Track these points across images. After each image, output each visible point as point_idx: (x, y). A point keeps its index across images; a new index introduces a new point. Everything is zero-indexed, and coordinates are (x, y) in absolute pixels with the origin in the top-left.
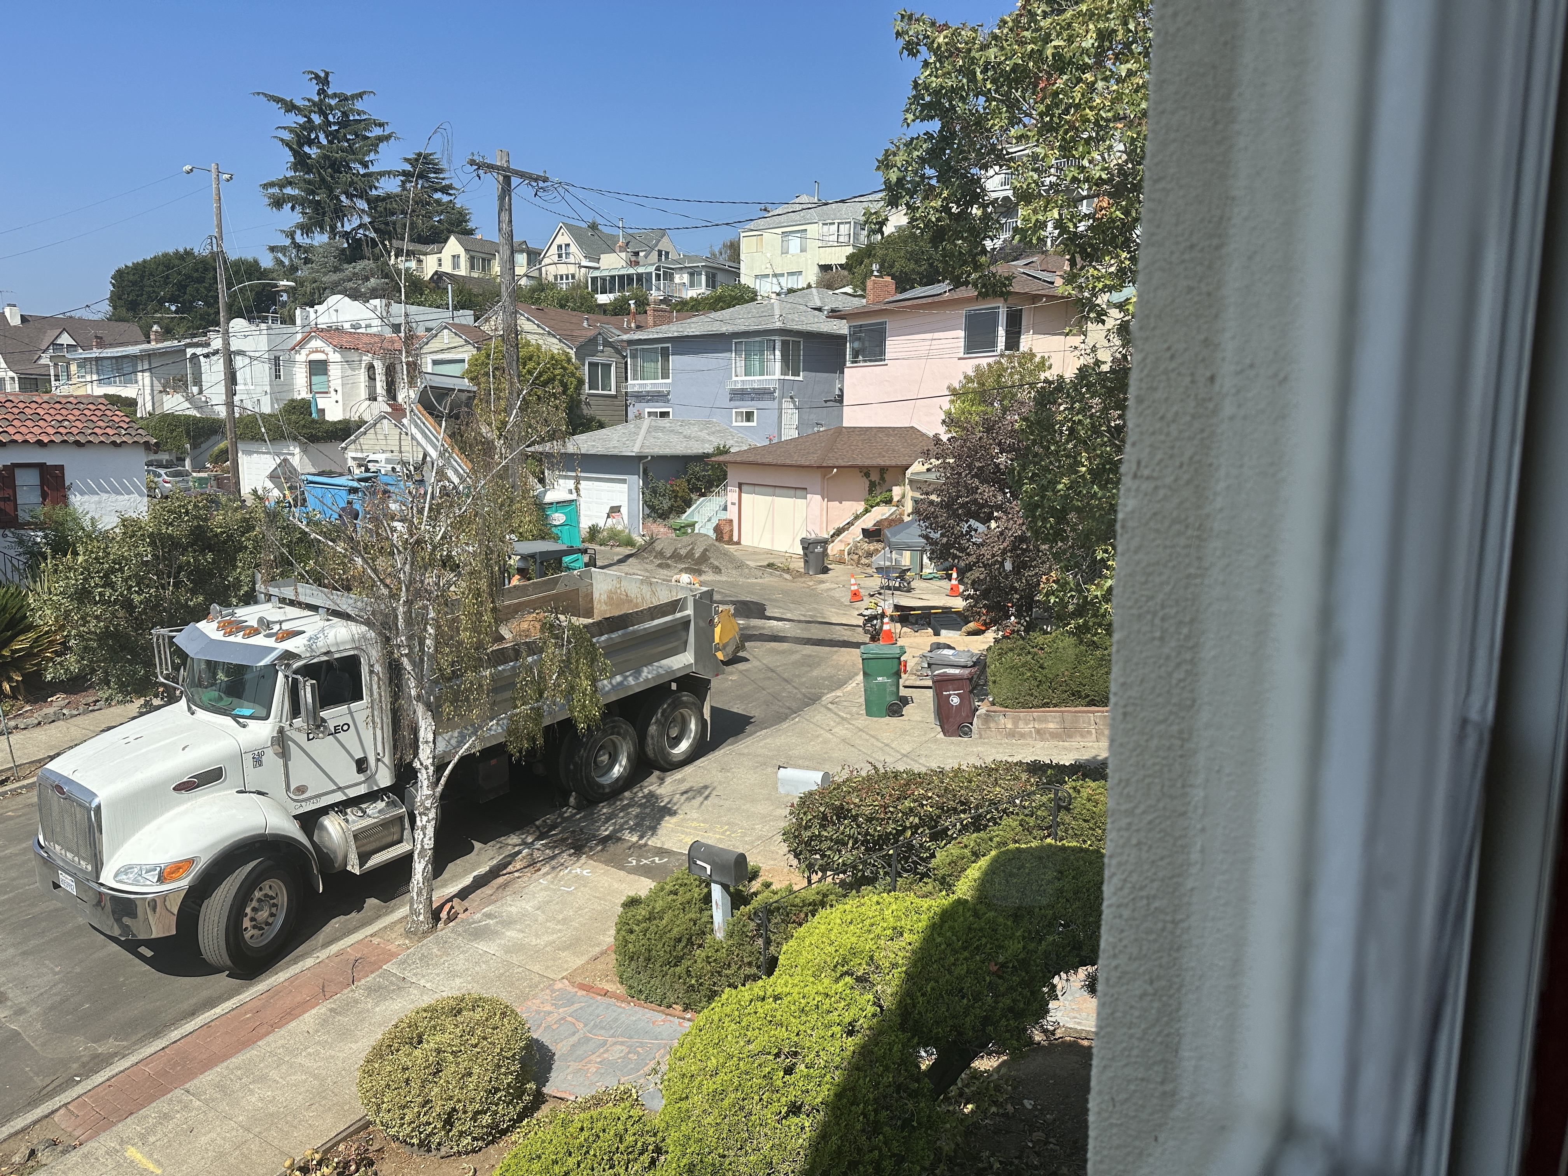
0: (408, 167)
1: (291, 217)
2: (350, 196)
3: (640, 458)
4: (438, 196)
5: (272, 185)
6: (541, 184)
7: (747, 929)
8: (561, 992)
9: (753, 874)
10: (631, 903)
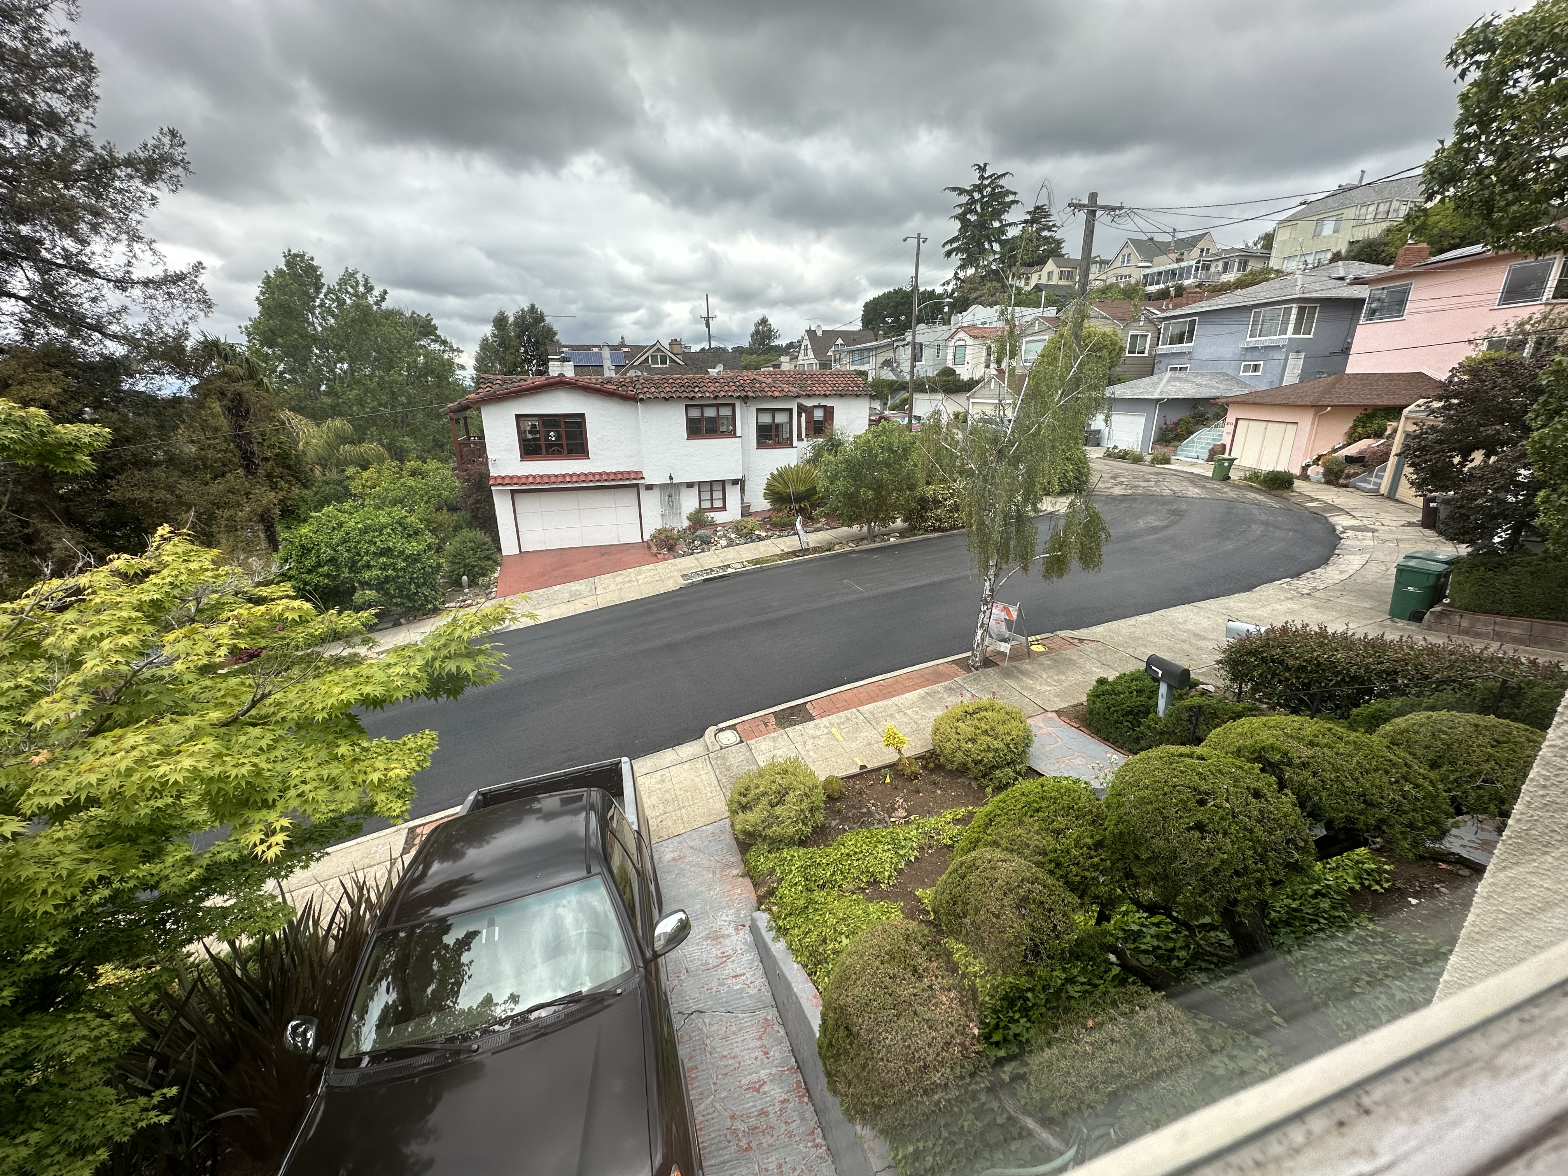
1: (956, 260)
2: (990, 242)
3: (1158, 400)
6: (1117, 212)
7: (1183, 716)
8: (1050, 718)
9: (1196, 684)
10: (1102, 682)
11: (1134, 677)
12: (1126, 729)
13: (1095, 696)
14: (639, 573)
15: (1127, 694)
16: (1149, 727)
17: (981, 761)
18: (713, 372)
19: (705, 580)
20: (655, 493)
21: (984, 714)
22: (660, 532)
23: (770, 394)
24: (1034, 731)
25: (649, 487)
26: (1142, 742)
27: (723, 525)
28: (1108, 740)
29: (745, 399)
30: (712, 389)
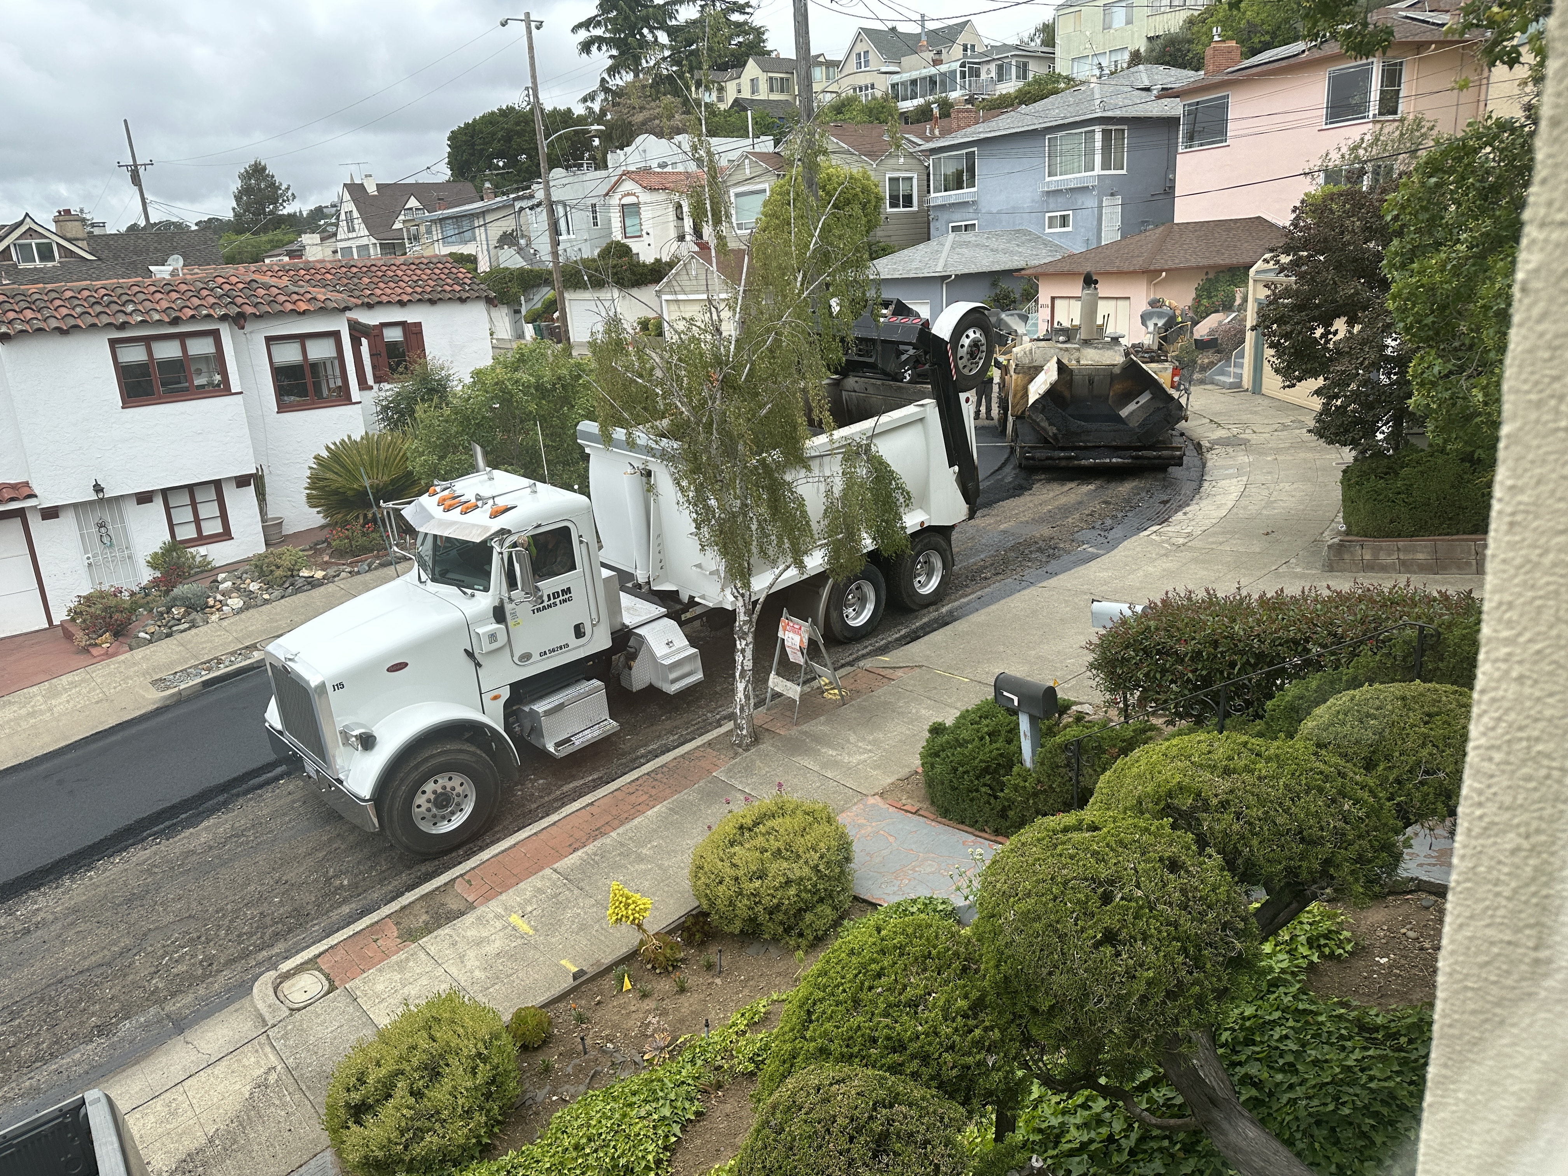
2: (652, 30)
3: (943, 278)
4: (735, 16)
5: (580, 27)
7: (1057, 760)
8: (873, 806)
9: (1064, 708)
10: (937, 730)
11: (982, 713)
12: (986, 798)
13: (931, 754)
14: (54, 693)
15: (977, 742)
16: (1016, 788)
17: (778, 906)
18: (161, 272)
19: (206, 684)
20: (68, 521)
21: (770, 823)
22: (88, 600)
23: (289, 307)
24: (852, 833)
25: (50, 513)
26: (1011, 813)
27: (230, 568)
28: (963, 823)
29: (239, 320)
30: (165, 304)
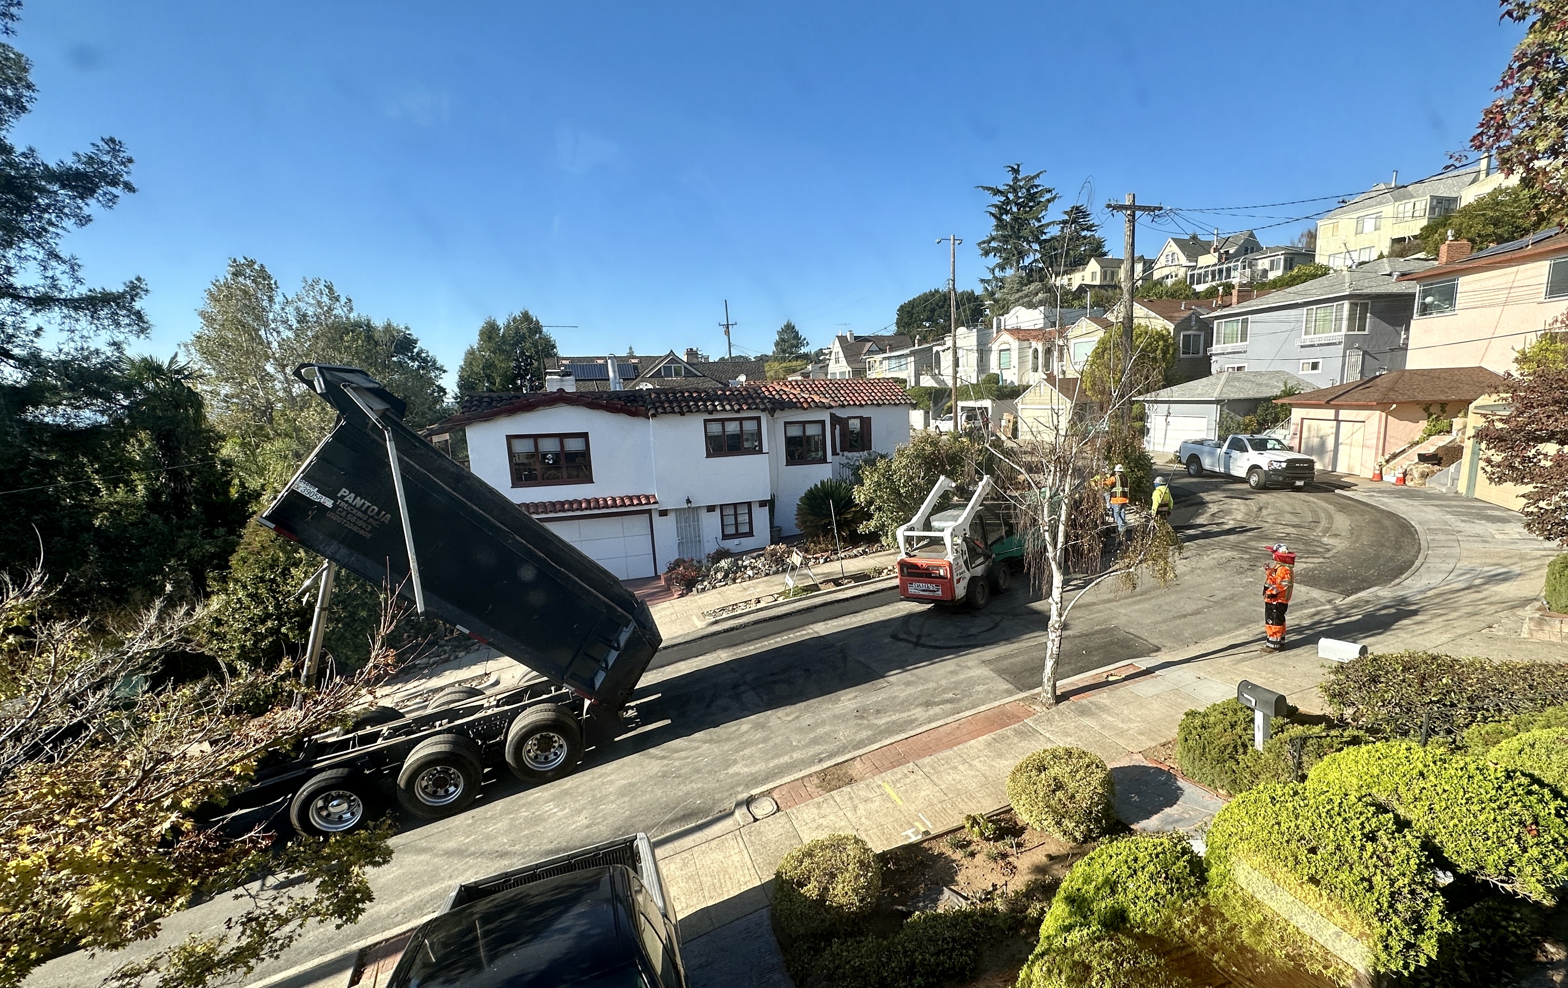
0: (1066, 217)
1: (994, 260)
4: (1084, 233)
5: (984, 242)
6: (1157, 212)
20: (671, 518)
22: (676, 562)
23: (799, 405)
25: (663, 513)
27: (750, 553)
29: (771, 411)
30: (734, 401)
